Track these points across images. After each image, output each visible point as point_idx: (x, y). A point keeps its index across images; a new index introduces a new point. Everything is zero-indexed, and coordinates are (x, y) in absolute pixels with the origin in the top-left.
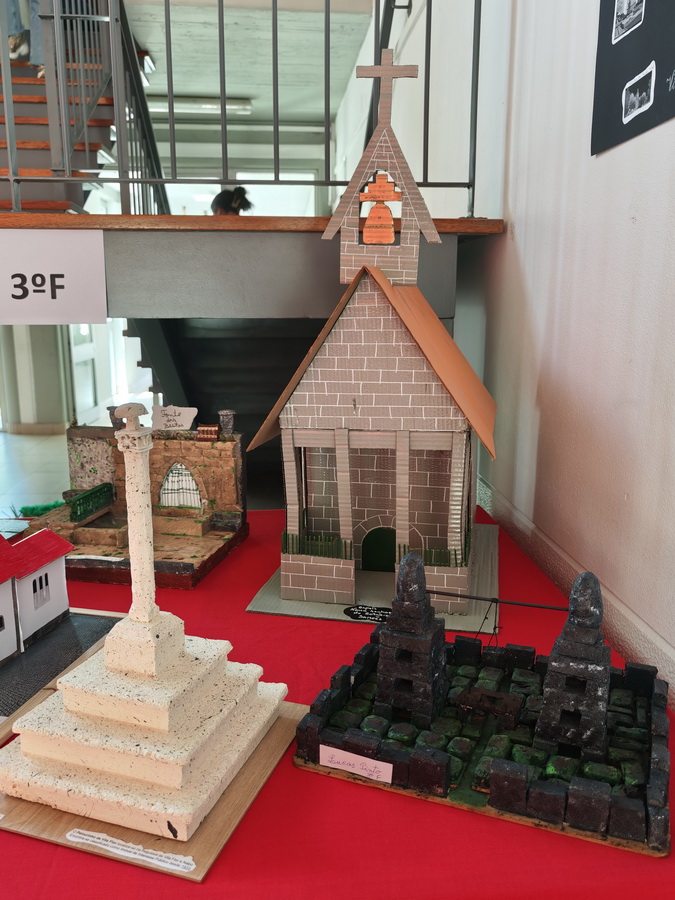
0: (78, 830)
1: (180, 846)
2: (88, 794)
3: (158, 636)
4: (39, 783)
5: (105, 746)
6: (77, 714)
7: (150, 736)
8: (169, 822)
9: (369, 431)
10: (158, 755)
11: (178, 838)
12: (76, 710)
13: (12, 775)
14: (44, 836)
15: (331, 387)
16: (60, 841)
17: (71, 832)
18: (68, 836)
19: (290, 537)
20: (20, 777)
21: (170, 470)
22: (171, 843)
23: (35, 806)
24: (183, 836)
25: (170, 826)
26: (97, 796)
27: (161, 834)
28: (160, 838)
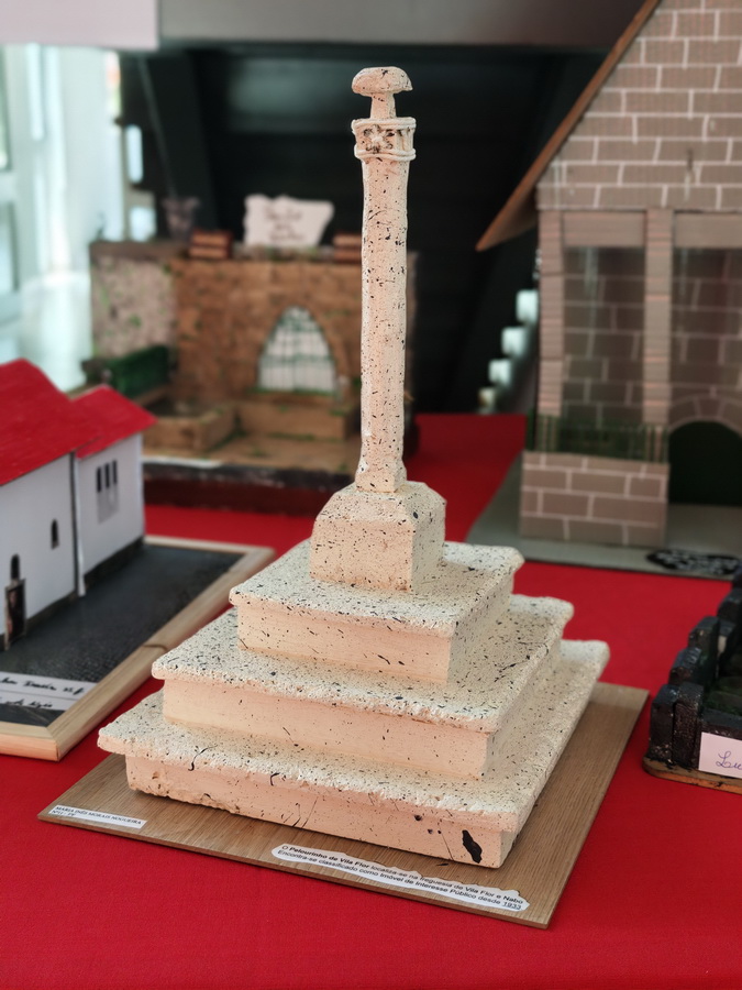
0: (290, 846)
1: (487, 876)
2: (311, 780)
3: (416, 515)
4: (213, 764)
5: (336, 699)
6: (266, 653)
7: (415, 686)
8: (466, 834)
9: (714, 213)
10: (443, 714)
11: (482, 863)
12: (264, 646)
13: (159, 751)
14: (233, 851)
15: (647, 127)
16: (264, 859)
17: (280, 848)
18: (275, 852)
19: (545, 422)
20: (175, 753)
21: (279, 321)
22: (469, 871)
23: (197, 811)
24: (492, 856)
25: (468, 840)
26: (329, 784)
27: (447, 856)
28: (444, 862)
